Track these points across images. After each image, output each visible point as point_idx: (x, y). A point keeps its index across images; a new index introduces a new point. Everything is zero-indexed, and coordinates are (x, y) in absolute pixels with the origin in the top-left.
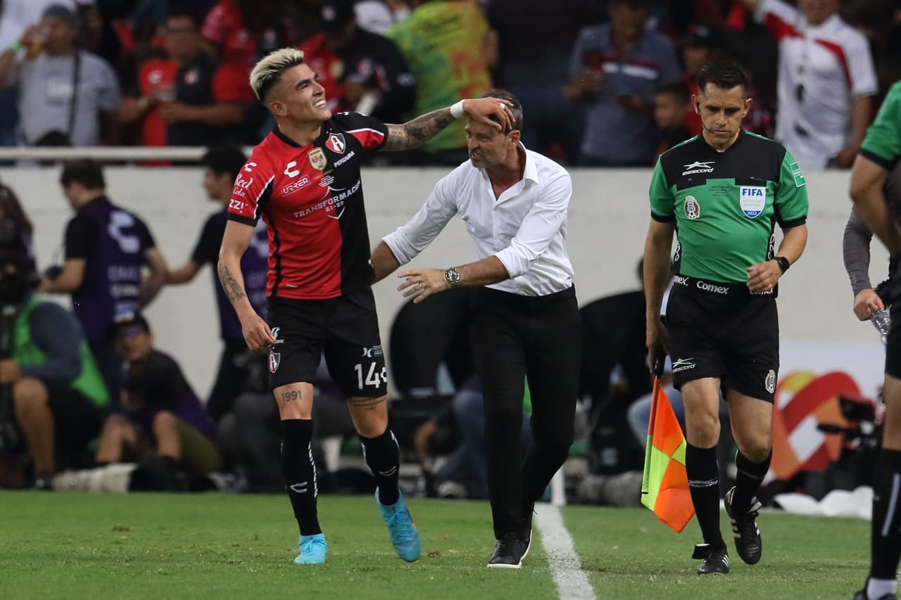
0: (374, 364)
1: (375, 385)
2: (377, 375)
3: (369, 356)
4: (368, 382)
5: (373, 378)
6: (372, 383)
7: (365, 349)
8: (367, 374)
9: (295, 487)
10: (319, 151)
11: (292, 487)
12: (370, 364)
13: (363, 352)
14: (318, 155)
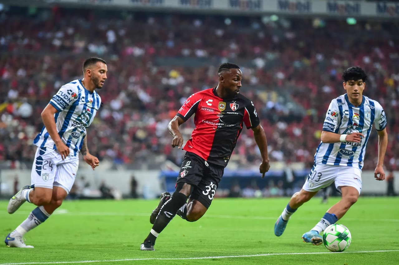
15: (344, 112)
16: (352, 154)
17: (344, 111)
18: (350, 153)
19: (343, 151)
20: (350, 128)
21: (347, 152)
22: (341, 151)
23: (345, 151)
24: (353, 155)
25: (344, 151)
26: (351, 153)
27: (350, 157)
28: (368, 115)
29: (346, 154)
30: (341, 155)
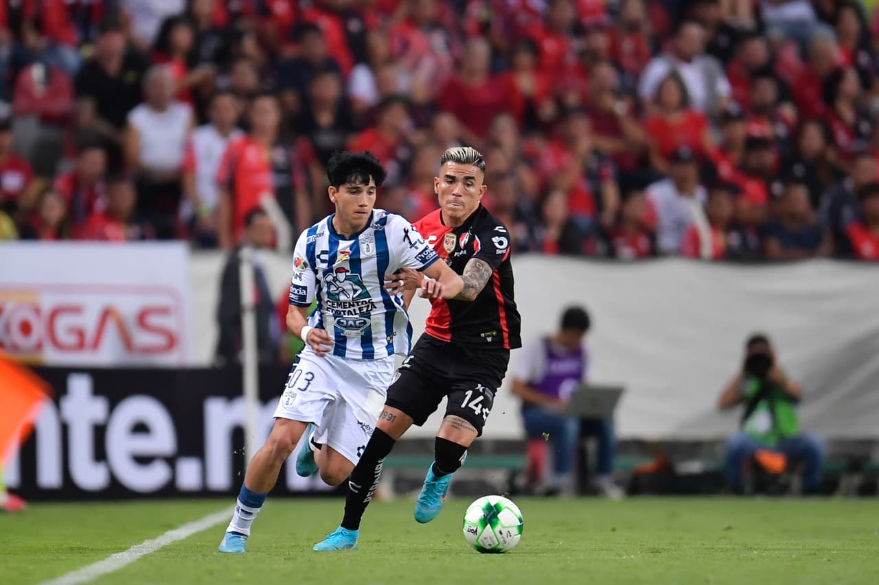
0: (481, 398)
1: (475, 411)
2: (480, 406)
3: (481, 390)
4: (471, 405)
5: (476, 405)
6: (474, 408)
7: (479, 385)
8: (473, 400)
9: (351, 485)
10: (453, 238)
11: (350, 482)
12: (479, 396)
13: (477, 386)
14: (451, 240)
15: (319, 257)
16: (365, 323)
17: (319, 253)
18: (357, 323)
19: (343, 323)
20: (333, 280)
21: (351, 322)
22: (339, 322)
23: (347, 322)
24: (368, 325)
25: (345, 322)
26: (360, 323)
27: (361, 331)
28: (368, 248)
29: (351, 326)
30: (343, 332)
